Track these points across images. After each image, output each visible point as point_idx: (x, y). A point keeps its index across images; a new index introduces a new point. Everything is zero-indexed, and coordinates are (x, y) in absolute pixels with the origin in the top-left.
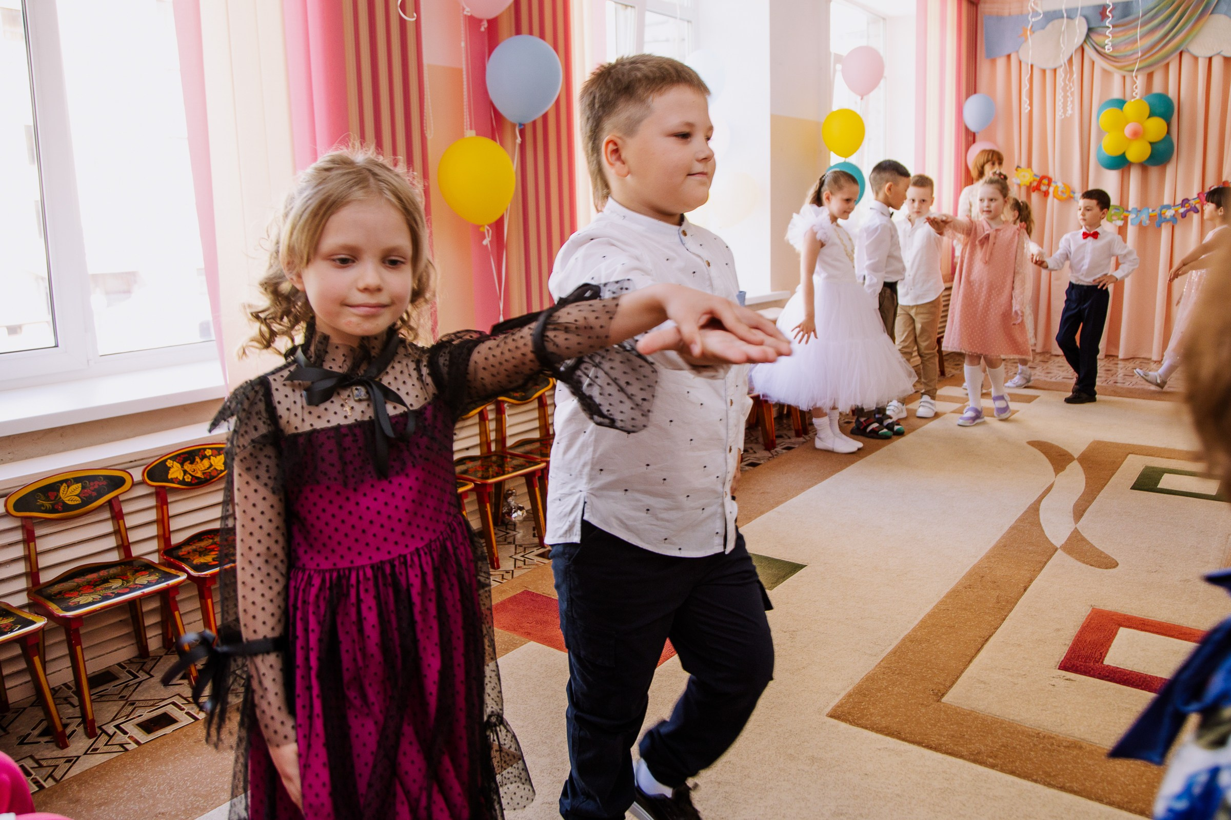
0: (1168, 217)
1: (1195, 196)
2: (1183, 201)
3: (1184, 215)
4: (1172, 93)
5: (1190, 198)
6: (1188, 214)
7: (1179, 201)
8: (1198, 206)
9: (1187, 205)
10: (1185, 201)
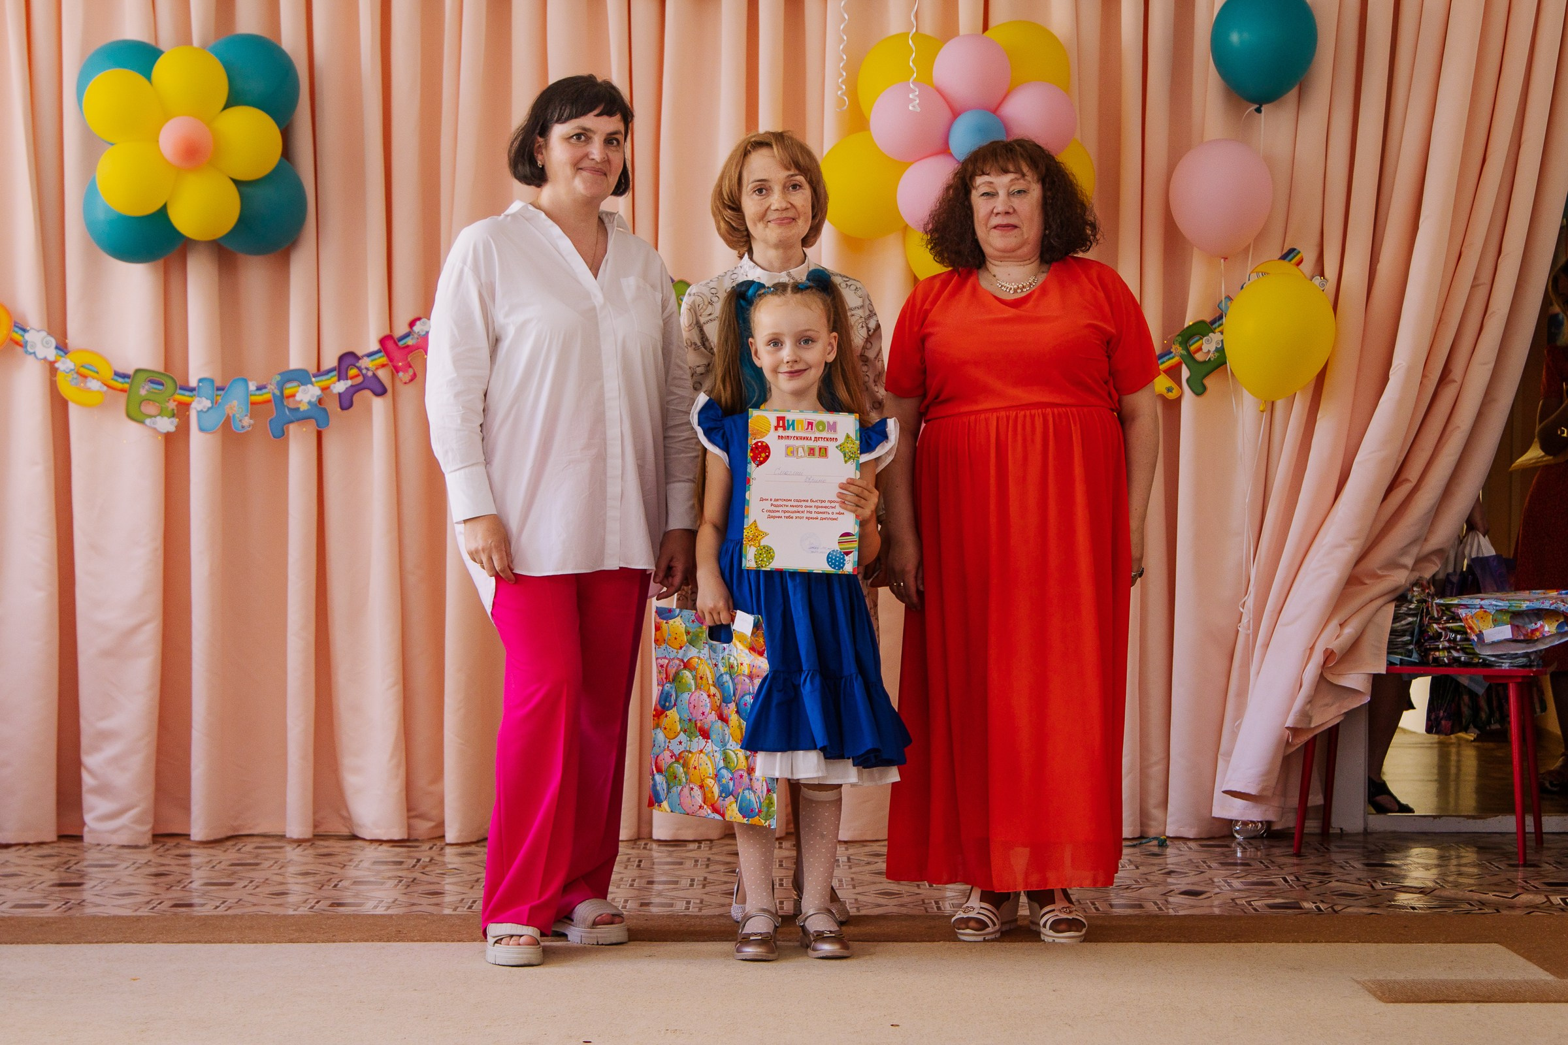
0: (304, 407)
1: (375, 346)
2: (341, 359)
3: (346, 401)
4: (290, 40)
5: (360, 354)
6: (356, 398)
7: (330, 361)
8: (383, 374)
9: (353, 372)
10: (348, 359)
